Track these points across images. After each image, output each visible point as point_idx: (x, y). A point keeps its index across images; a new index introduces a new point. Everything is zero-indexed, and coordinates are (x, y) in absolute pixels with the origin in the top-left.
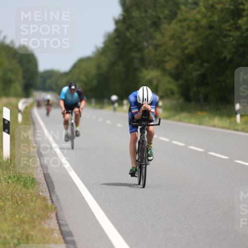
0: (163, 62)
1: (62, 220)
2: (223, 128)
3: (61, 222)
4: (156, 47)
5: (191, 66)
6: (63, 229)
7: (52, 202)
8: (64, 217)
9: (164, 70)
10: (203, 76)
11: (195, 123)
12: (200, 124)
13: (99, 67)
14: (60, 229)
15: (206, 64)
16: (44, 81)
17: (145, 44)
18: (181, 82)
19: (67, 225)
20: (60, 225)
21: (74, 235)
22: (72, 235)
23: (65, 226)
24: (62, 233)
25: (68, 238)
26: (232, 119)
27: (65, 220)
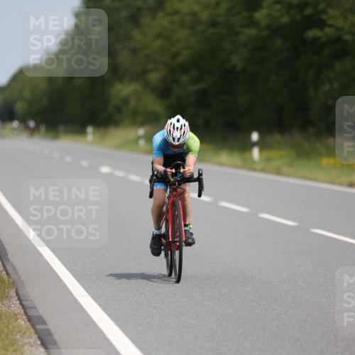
0: (145, 72)
1: (26, 300)
4: (134, 51)
5: (185, 78)
6: (31, 313)
8: (29, 296)
9: (147, 84)
10: (203, 93)
14: (26, 313)
19: (35, 308)
20: (24, 307)
21: (48, 323)
22: (44, 323)
23: (33, 310)
24: (29, 319)
25: (40, 327)
26: (247, 155)
27: (31, 300)
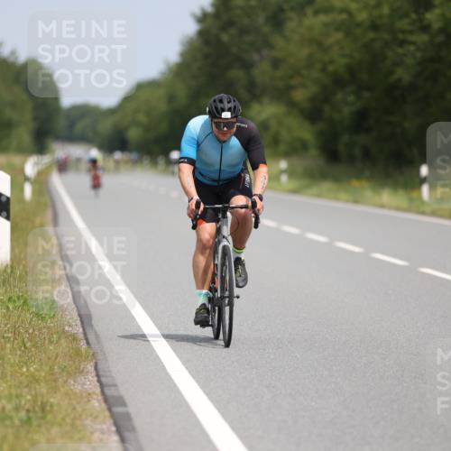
0: (291, 88)
1: (106, 376)
2: (398, 209)
3: (103, 379)
4: (276, 63)
5: (340, 95)
6: (109, 392)
7: (88, 343)
8: (110, 371)
9: (292, 104)
11: (347, 201)
12: (356, 202)
13: (171, 98)
14: (103, 392)
15: (366, 94)
16: (72, 125)
17: (256, 57)
18: (321, 126)
19: (115, 386)
20: (102, 385)
21: (129, 404)
22: (124, 404)
23: (113, 388)
24: (106, 400)
25: (117, 410)
26: (415, 194)
27: (112, 377)
